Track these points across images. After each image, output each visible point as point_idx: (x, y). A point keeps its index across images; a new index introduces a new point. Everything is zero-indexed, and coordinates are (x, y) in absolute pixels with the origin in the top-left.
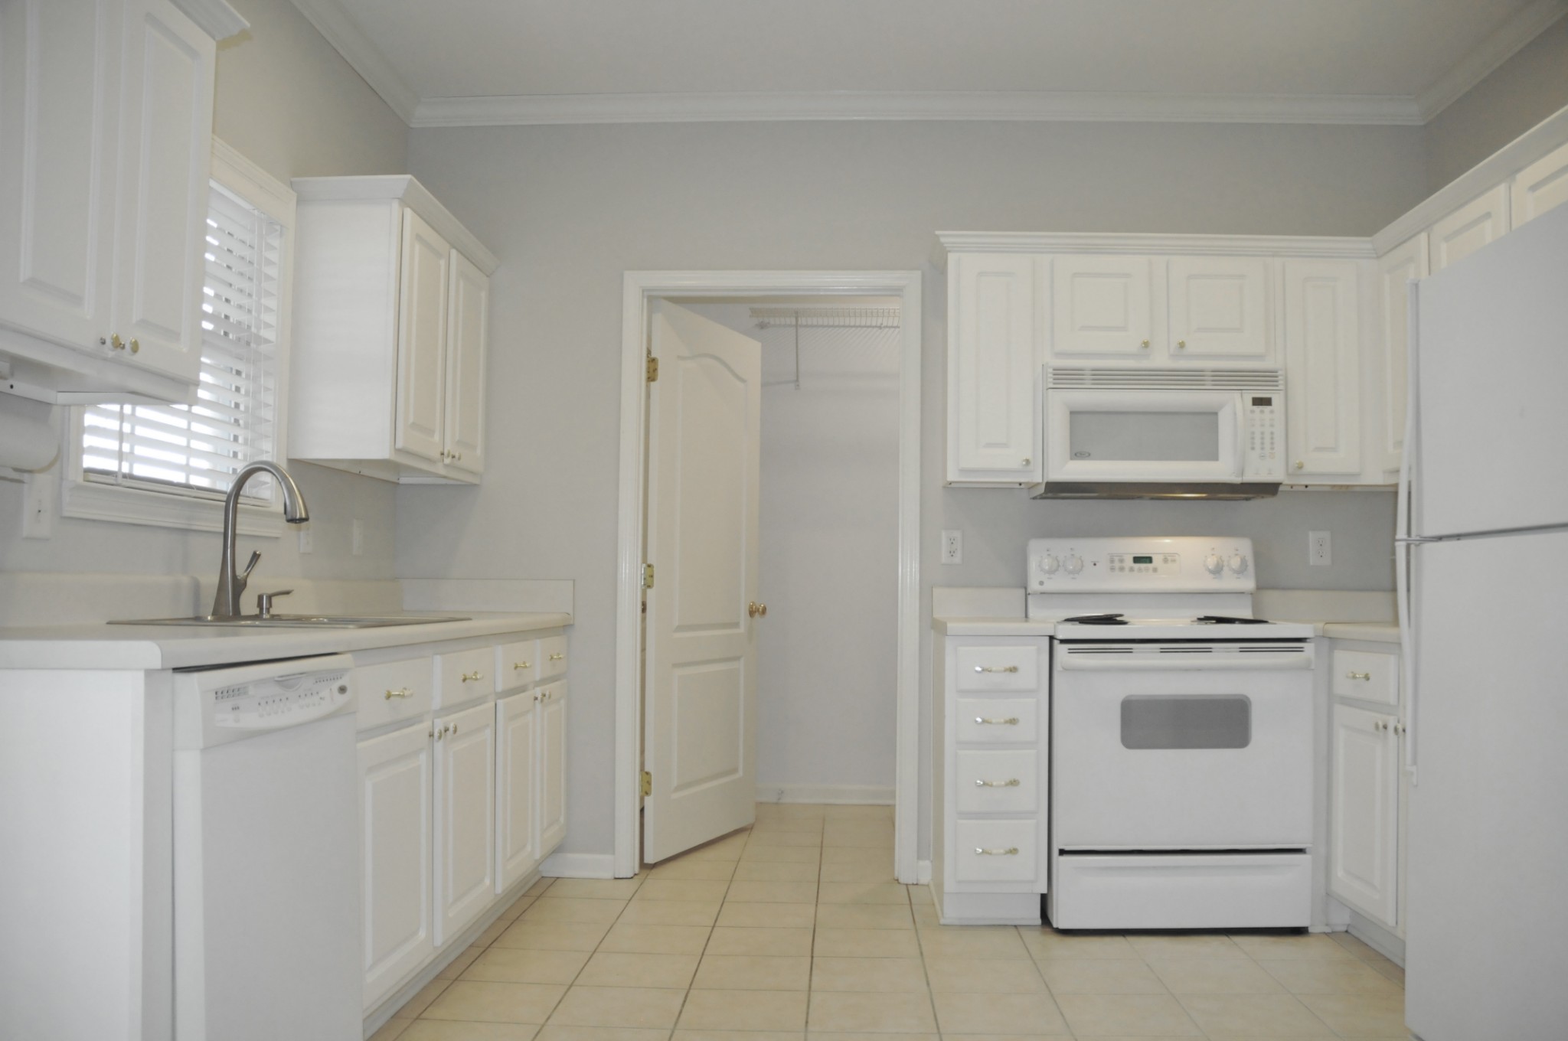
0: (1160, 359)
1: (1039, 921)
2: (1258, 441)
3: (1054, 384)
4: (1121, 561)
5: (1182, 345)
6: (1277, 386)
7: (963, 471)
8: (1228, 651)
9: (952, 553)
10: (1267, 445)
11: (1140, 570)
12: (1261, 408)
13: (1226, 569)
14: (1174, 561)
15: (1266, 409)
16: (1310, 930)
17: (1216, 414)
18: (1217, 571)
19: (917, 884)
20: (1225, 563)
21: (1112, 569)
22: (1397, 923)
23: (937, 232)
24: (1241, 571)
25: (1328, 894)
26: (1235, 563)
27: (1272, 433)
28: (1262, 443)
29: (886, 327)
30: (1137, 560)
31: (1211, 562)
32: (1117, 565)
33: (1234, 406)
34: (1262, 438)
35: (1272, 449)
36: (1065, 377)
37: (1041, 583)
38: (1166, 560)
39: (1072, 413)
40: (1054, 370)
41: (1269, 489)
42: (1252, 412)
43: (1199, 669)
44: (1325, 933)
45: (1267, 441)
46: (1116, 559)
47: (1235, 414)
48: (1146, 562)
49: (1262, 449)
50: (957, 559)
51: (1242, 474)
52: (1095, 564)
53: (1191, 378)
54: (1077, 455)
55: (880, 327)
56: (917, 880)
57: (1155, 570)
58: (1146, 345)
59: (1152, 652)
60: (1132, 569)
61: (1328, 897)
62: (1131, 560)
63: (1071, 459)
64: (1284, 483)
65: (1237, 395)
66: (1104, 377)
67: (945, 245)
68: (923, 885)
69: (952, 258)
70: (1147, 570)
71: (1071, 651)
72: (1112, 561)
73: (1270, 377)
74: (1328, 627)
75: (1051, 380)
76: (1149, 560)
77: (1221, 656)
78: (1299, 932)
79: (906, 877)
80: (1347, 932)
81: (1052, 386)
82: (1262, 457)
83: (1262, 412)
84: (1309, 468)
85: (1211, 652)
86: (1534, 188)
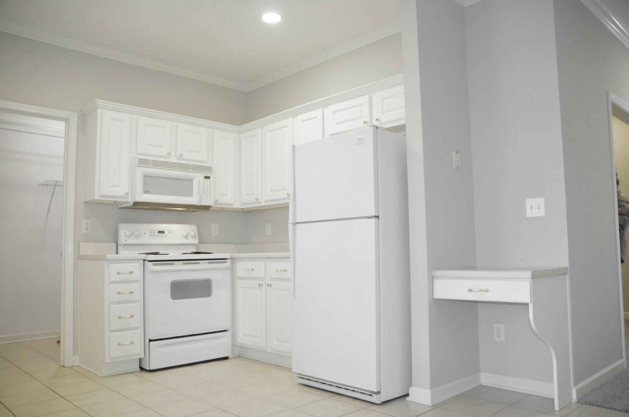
0: (173, 159)
1: (139, 369)
2: (206, 191)
3: (139, 164)
4: (154, 233)
5: (181, 155)
6: (211, 172)
7: (102, 196)
8: (205, 263)
9: (87, 229)
10: (209, 193)
11: (160, 236)
12: (207, 180)
13: (189, 236)
14: (172, 233)
15: (209, 180)
16: (229, 357)
17: (192, 180)
18: (186, 237)
19: (73, 366)
20: (189, 234)
21: (151, 235)
22: (267, 347)
23: (96, 100)
24: (194, 237)
25: (233, 345)
26: (192, 234)
27: (210, 189)
28: (207, 192)
29: (22, 132)
30: (160, 232)
31: (185, 233)
32: (152, 234)
33: (199, 177)
34: (207, 190)
35: (210, 194)
36: (143, 162)
37: (126, 241)
38: (169, 233)
39: (144, 176)
40: (139, 159)
41: (207, 208)
42: (204, 181)
43: (196, 270)
44: (233, 358)
45: (209, 191)
46: (152, 232)
47: (199, 181)
48: (163, 233)
49: (207, 194)
50: (89, 231)
51: (200, 202)
52: (145, 234)
53: (185, 167)
54: (146, 192)
55: (20, 131)
56: (73, 364)
57: (166, 236)
58: (169, 154)
59: (181, 264)
60: (158, 236)
61: (234, 346)
62: (157, 232)
63: (144, 193)
64: (213, 206)
65: (199, 174)
66: (156, 164)
67: (98, 105)
68: (76, 366)
69: (99, 111)
70: (163, 236)
71: (154, 265)
72: (151, 233)
73: (209, 169)
74: (232, 254)
75: (138, 163)
76: (163, 232)
77: (203, 265)
78: (226, 358)
79: (68, 363)
80: (239, 356)
81: (138, 165)
82: (207, 196)
83: (207, 181)
84: (220, 202)
85: (199, 264)
86: (303, 121)
